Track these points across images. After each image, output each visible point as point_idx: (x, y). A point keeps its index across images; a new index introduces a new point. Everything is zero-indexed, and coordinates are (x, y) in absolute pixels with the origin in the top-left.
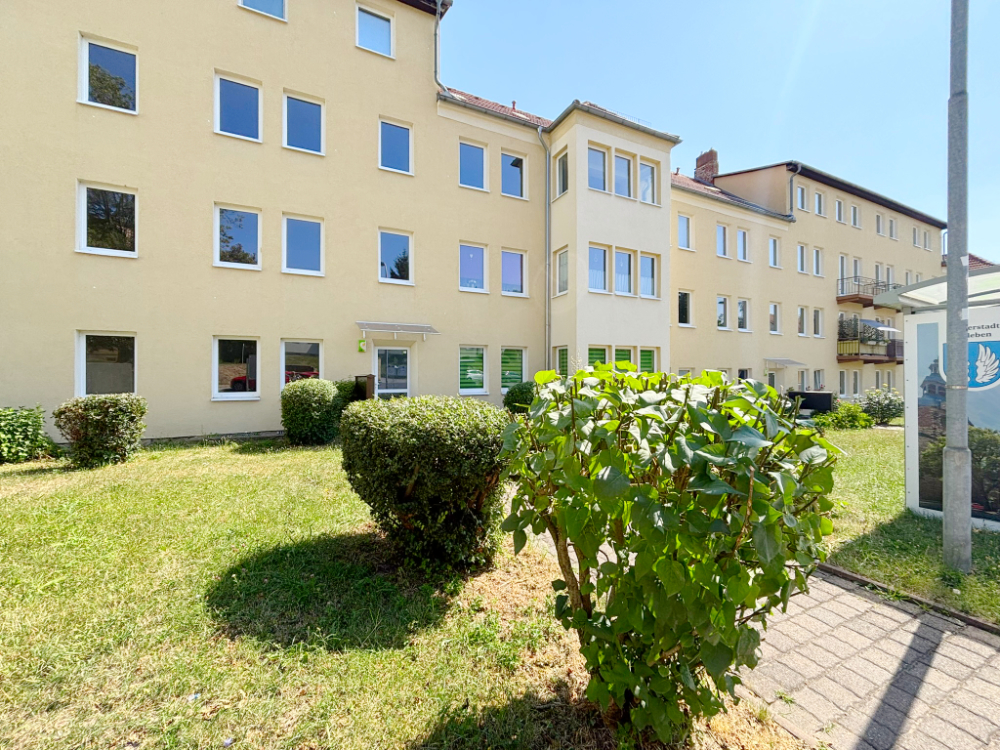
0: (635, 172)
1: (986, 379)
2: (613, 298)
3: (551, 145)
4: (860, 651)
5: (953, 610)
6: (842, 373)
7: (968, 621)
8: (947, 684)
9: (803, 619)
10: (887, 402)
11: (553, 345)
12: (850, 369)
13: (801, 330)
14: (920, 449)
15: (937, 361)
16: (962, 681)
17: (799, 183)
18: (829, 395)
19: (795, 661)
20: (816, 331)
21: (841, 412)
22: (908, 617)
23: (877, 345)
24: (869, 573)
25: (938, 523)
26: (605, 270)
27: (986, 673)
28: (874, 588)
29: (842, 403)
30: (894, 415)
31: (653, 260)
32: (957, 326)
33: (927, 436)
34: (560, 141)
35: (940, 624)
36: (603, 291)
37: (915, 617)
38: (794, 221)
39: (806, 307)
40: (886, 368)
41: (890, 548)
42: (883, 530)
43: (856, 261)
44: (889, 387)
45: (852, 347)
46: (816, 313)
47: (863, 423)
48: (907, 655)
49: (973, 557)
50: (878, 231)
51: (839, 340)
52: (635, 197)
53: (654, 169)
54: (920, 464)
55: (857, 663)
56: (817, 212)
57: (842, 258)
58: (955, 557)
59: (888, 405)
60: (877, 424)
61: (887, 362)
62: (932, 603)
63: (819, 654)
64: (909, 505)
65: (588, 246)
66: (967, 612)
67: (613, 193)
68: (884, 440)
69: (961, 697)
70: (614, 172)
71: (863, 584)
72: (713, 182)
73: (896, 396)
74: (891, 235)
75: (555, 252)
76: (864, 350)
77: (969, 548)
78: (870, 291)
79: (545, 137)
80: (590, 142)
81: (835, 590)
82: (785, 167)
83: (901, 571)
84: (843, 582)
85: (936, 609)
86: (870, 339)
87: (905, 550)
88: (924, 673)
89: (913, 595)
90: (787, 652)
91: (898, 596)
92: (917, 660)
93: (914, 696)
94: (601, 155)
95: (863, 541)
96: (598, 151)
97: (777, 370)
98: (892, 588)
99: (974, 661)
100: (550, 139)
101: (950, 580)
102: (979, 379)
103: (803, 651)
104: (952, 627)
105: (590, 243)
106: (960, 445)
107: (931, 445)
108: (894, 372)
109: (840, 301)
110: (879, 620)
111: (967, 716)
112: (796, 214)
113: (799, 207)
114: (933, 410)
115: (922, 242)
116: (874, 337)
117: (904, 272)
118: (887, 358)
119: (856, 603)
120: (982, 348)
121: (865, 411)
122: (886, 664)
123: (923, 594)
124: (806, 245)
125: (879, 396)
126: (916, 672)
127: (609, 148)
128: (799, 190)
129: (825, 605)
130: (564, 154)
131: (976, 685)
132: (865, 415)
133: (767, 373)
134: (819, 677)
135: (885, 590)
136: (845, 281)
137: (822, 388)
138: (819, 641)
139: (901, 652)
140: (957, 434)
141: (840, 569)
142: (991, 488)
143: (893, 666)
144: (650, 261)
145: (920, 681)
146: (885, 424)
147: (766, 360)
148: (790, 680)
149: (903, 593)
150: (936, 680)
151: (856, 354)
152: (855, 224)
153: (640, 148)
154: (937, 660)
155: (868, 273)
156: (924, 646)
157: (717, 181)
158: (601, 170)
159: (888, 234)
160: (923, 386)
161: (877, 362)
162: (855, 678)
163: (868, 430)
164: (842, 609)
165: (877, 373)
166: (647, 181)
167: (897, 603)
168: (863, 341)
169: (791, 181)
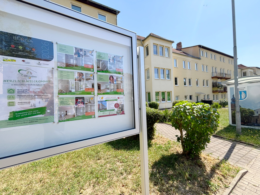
0: (164, 50)
1: (243, 98)
2: (160, 80)
3: (144, 44)
4: (222, 148)
5: (238, 141)
6: (214, 95)
7: (240, 142)
8: (237, 151)
9: (212, 144)
10: (224, 102)
11: (146, 92)
12: (216, 94)
13: (204, 85)
14: (232, 112)
15: (234, 95)
16: (239, 150)
17: (202, 50)
18: (211, 101)
19: (212, 149)
20: (207, 85)
21: (214, 105)
22: (230, 142)
23: (222, 88)
24: (223, 136)
25: (235, 127)
26: (158, 73)
27: (243, 149)
28: (224, 138)
29: (214, 102)
30: (226, 105)
31: (169, 70)
32: (237, 89)
33: (233, 110)
34: (146, 43)
35: (236, 143)
36: (158, 79)
37: (232, 142)
38: (201, 59)
39: (205, 80)
40: (224, 93)
41: (226, 131)
42: (225, 128)
43: (215, 68)
44: (225, 98)
45: (216, 89)
46: (207, 81)
47: (219, 107)
48: (230, 147)
49: (242, 132)
50: (220, 61)
51: (213, 87)
52: (164, 56)
53: (168, 49)
54: (232, 115)
55: (222, 149)
56: (206, 57)
57: (212, 67)
58: (238, 132)
59: (225, 102)
60: (223, 107)
61: (224, 92)
62: (234, 140)
63: (216, 148)
64: (230, 124)
65: (154, 68)
66: (240, 141)
67: (159, 55)
68: (224, 111)
69: (239, 152)
70: (159, 50)
71: (222, 138)
72: (181, 50)
73: (226, 100)
74: (224, 61)
75: (146, 70)
76: (219, 89)
77: (241, 130)
78: (219, 75)
79: (142, 42)
80: (153, 43)
81: (217, 139)
82: (198, 46)
83: (228, 135)
84: (218, 138)
85: (235, 141)
86: (220, 87)
87: (229, 132)
88: (233, 150)
89: (231, 139)
90: (210, 148)
91: (228, 139)
92: (232, 148)
93: (232, 152)
94: (156, 46)
95: (221, 131)
96: (155, 46)
97: (198, 95)
98: (227, 138)
99: (241, 148)
100: (144, 42)
101: (237, 136)
102: (242, 98)
103: (213, 148)
104: (238, 143)
105: (155, 67)
106: (238, 111)
107: (234, 112)
108: (226, 94)
109: (212, 78)
110: (225, 143)
111: (240, 154)
112: (201, 57)
113: (202, 55)
114: (233, 105)
115: (231, 63)
116: (221, 86)
117: (227, 70)
118: (224, 91)
119: (221, 141)
120: (242, 92)
121: (219, 104)
122: (227, 149)
123: (233, 138)
124: (204, 65)
125: (223, 100)
126: (232, 149)
127: (158, 45)
128: (202, 52)
129: (216, 141)
130: (147, 46)
131: (242, 151)
132: (219, 105)
133: (196, 96)
134: (216, 151)
135: (226, 138)
136: (213, 73)
137: (209, 99)
138: (215, 146)
139: (229, 147)
140: (238, 109)
141: (218, 136)
142: (245, 119)
143: (228, 149)
144: (168, 71)
145: (233, 151)
146: (224, 107)
147: (196, 93)
148: (211, 152)
149: (229, 138)
150: (235, 150)
151: (217, 90)
152: (215, 59)
153: (165, 44)
154: (235, 148)
155: (218, 71)
156: (233, 146)
157: (182, 50)
158: (156, 49)
159: (223, 61)
160: (231, 100)
161: (222, 92)
162: (222, 151)
163: (221, 109)
164: (219, 142)
165: (222, 95)
166: (166, 51)
167: (228, 140)
168: (218, 87)
169: (200, 50)
